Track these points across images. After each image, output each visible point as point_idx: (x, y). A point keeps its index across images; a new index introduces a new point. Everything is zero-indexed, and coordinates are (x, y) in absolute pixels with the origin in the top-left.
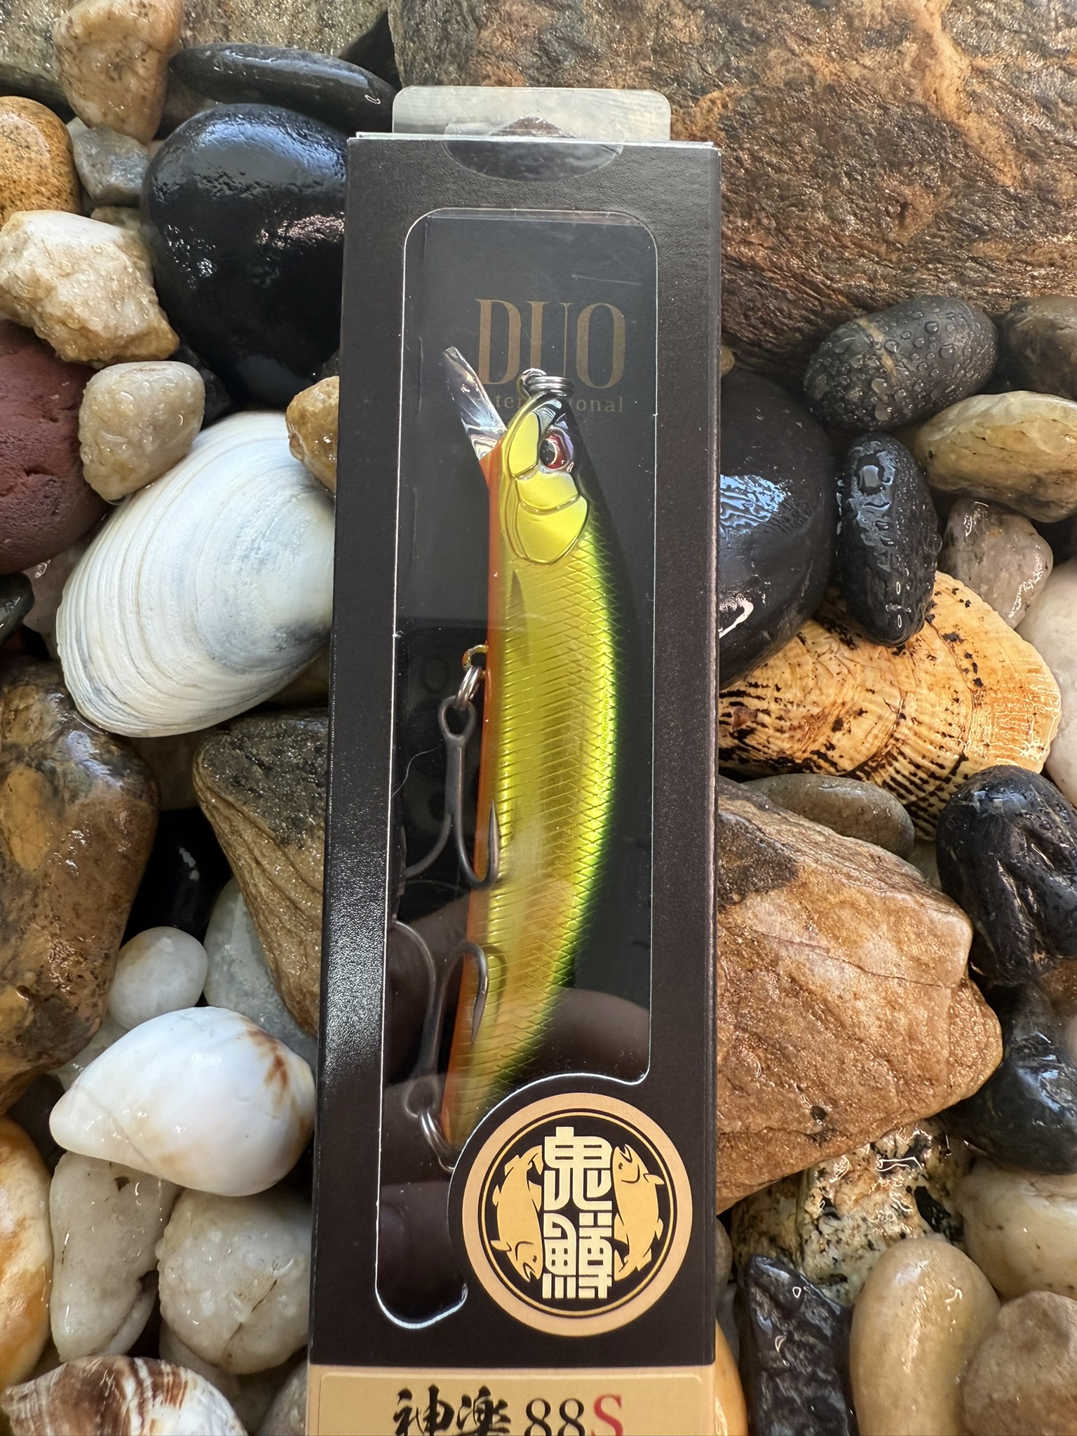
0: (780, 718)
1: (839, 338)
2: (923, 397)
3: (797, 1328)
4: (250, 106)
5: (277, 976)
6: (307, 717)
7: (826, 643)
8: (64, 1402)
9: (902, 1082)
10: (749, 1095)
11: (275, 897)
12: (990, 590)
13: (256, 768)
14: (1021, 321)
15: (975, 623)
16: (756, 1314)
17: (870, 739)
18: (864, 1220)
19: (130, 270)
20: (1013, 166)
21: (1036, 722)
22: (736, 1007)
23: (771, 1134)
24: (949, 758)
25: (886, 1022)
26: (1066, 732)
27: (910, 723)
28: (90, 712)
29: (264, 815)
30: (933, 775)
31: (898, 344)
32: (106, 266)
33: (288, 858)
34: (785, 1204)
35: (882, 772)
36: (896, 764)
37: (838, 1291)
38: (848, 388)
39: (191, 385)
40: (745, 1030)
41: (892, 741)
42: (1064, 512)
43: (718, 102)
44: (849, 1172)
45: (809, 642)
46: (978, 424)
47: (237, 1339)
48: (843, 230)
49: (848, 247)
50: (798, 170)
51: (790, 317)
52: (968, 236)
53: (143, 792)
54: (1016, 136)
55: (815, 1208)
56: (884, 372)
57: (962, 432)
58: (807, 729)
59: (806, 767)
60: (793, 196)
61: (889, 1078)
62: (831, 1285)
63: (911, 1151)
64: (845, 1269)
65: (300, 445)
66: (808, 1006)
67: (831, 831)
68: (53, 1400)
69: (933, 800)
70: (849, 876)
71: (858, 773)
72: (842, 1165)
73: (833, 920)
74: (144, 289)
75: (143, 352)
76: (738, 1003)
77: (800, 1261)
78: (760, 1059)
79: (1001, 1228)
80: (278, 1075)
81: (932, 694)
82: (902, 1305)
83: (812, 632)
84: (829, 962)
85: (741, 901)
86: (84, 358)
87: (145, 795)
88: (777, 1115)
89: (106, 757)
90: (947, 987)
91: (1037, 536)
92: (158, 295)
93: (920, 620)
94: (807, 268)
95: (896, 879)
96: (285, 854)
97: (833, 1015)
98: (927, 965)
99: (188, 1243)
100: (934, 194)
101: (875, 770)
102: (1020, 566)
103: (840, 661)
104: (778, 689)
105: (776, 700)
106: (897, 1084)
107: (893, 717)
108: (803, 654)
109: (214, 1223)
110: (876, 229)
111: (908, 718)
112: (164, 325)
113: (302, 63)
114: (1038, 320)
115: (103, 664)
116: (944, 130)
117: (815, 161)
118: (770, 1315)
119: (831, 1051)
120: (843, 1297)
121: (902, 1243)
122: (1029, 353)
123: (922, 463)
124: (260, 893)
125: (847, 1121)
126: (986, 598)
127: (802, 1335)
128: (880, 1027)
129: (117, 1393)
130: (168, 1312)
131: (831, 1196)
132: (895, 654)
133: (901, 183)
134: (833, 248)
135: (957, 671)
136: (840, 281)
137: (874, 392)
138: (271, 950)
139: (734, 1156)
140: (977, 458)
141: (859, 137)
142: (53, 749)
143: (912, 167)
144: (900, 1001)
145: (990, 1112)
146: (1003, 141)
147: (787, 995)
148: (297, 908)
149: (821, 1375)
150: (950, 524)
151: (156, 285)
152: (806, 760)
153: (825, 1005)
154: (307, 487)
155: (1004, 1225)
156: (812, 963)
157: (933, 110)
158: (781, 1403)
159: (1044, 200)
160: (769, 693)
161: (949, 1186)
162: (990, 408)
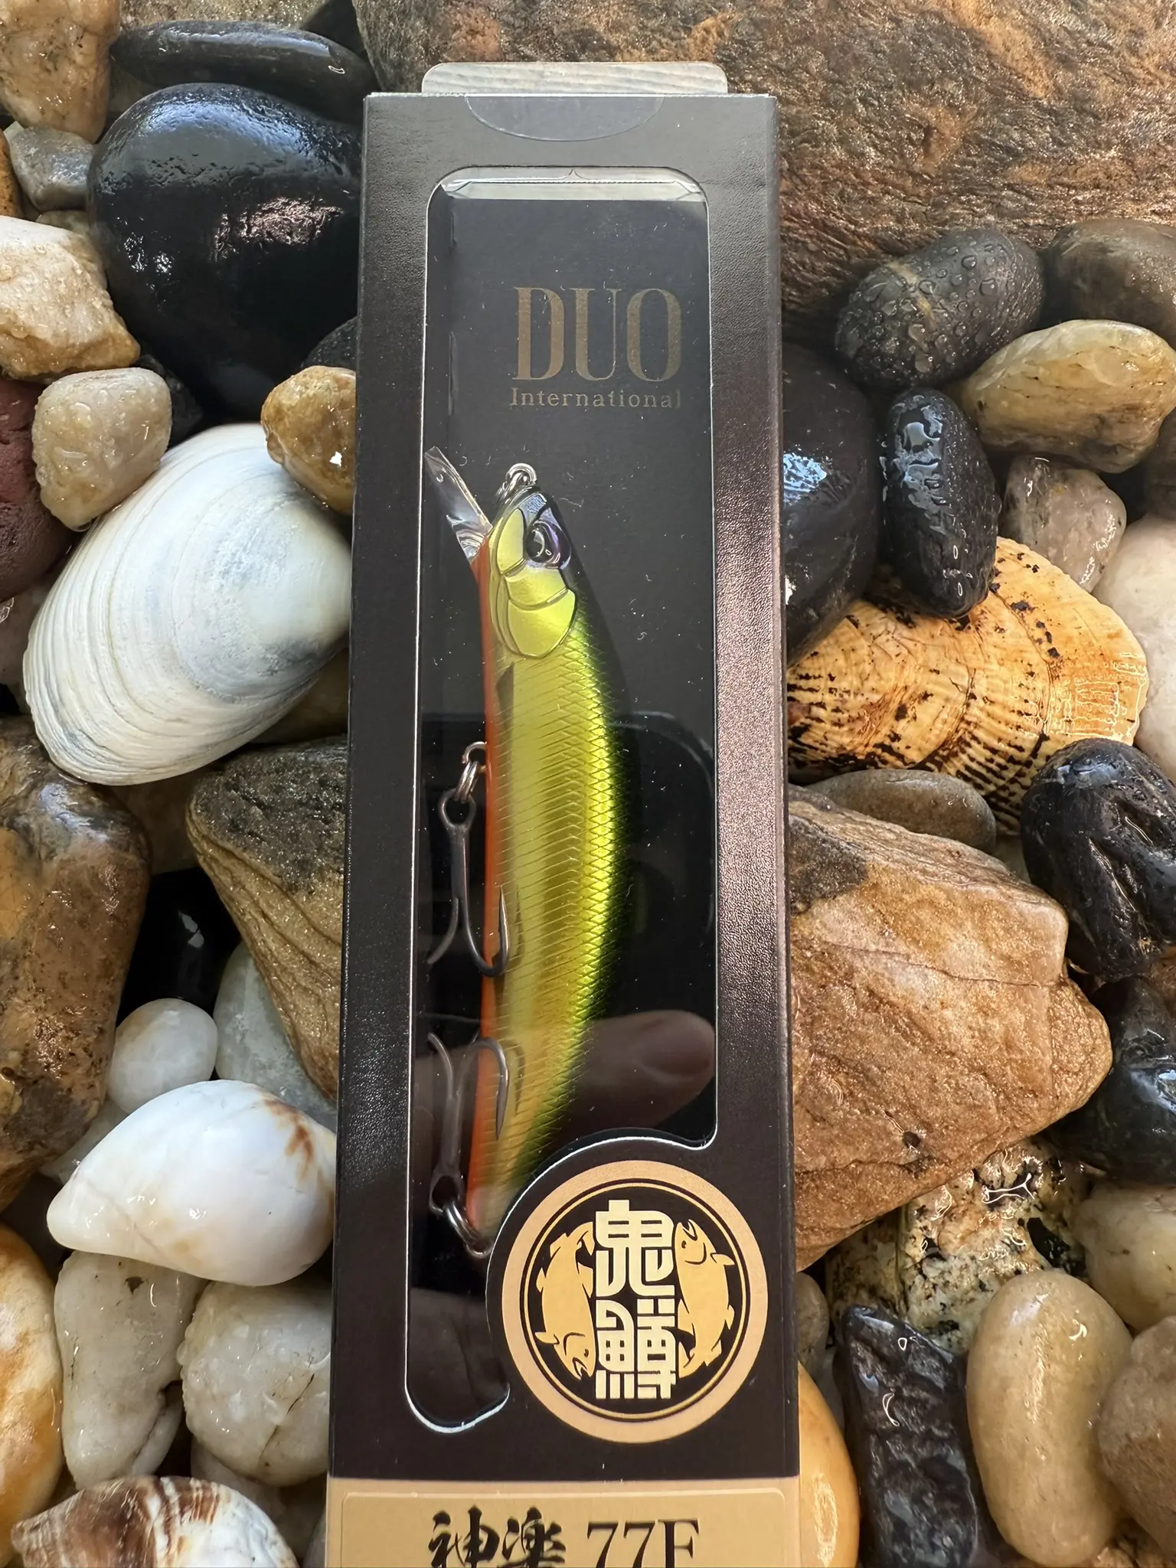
0: (837, 710)
1: (868, 285)
2: (967, 343)
3: (905, 1383)
4: (200, 85)
5: (295, 1041)
6: (307, 748)
7: (882, 624)
8: (80, 1528)
9: (1002, 1097)
10: (832, 1126)
11: (286, 953)
12: (1059, 555)
13: (255, 810)
14: (1067, 247)
15: (1046, 589)
16: (858, 1371)
17: (939, 725)
18: (973, 1258)
19: (79, 272)
20: (1044, 74)
21: (1122, 692)
22: (809, 1029)
23: (860, 1169)
24: (1028, 739)
25: (979, 1031)
26: (1156, 700)
27: (981, 703)
28: (65, 760)
29: (267, 862)
30: (1011, 760)
31: (934, 285)
32: (50, 268)
33: (297, 907)
34: (883, 1250)
35: (955, 761)
36: (969, 751)
37: (949, 1340)
38: (883, 339)
39: (154, 391)
40: (821, 1054)
41: (963, 725)
42: (1133, 455)
43: (713, 30)
44: (952, 1208)
45: (863, 624)
46: (1030, 363)
47: (273, 1444)
48: (863, 165)
49: (869, 184)
50: (808, 101)
51: (813, 270)
52: (1001, 160)
53: (129, 844)
54: (1044, 40)
55: (916, 1250)
56: (921, 316)
57: (1012, 374)
58: (867, 719)
59: (870, 762)
60: (805, 130)
61: (988, 1093)
62: (941, 1334)
63: (1020, 1179)
64: (955, 1315)
65: (279, 446)
66: (891, 1021)
67: (902, 829)
68: (68, 1528)
69: (1015, 788)
70: (924, 872)
71: (929, 764)
72: (944, 1200)
73: (911, 922)
74: (96, 291)
75: (100, 362)
76: (812, 1024)
77: (904, 1310)
78: (841, 1084)
79: (1126, 1252)
80: (301, 1145)
81: (1002, 668)
82: (1021, 1343)
83: (865, 613)
84: (909, 969)
85: (806, 911)
86: (34, 372)
87: (132, 849)
88: (865, 1146)
89: (86, 808)
90: (1043, 986)
91: (1106, 489)
92: (112, 298)
93: (983, 587)
94: (827, 213)
95: (978, 872)
96: (294, 903)
97: (919, 1028)
98: (1019, 963)
99: (212, 1342)
100: (959, 114)
101: (946, 759)
102: (1090, 524)
103: (898, 641)
104: (832, 679)
105: (831, 691)
106: (997, 1100)
107: (962, 698)
108: (858, 638)
109: (239, 1317)
110: (899, 160)
111: (979, 699)
112: (122, 331)
113: (255, 35)
114: (1087, 245)
115: (76, 705)
116: (964, 39)
117: (825, 88)
118: (874, 1371)
119: (920, 1069)
120: (955, 1346)
121: (1017, 1278)
122: (1079, 283)
123: (972, 416)
124: (270, 950)
125: (944, 1146)
126: (1056, 561)
127: (912, 1390)
128: (973, 1037)
129: (140, 1514)
130: (195, 1424)
131: (934, 1236)
132: (958, 629)
133: (923, 104)
134: (855, 188)
135: (1029, 642)
136: (864, 226)
137: (913, 341)
138: (287, 1012)
139: (821, 1197)
140: (1031, 403)
141: (871, 56)
142: (26, 804)
143: (933, 85)
144: (993, 1006)
145: (1103, 1124)
146: (1030, 46)
147: (866, 1010)
148: (312, 962)
149: (937, 1432)
150: (1009, 485)
151: (109, 289)
152: (869, 755)
153: (910, 1018)
154: (291, 494)
155: (1132, 1248)
156: (891, 971)
157: (949, 18)
158: (895, 1468)
159: (1081, 111)
160: (823, 684)
161: (1066, 1215)
162: (1041, 344)
